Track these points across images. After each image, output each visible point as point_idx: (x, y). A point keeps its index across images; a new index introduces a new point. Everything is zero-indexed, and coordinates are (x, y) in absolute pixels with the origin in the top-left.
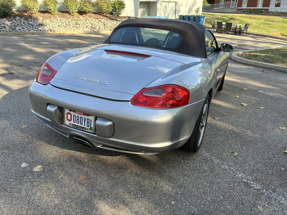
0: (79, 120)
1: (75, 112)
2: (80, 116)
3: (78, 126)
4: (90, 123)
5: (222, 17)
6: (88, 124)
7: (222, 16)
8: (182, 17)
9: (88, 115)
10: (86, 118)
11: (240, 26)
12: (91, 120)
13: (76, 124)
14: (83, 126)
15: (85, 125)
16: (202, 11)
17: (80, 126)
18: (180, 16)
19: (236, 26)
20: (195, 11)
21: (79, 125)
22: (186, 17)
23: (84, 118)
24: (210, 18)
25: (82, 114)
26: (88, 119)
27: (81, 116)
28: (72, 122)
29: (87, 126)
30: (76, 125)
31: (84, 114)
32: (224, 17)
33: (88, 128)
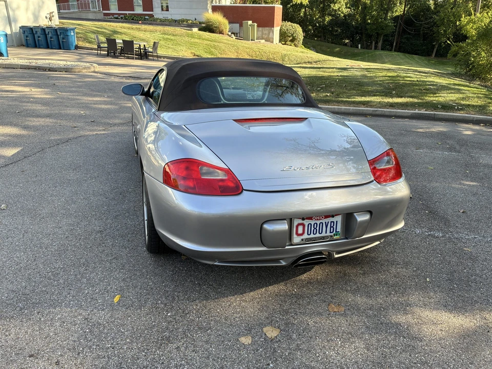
0: (318, 228)
1: (311, 218)
2: (318, 222)
3: (315, 238)
4: (335, 227)
5: (98, 29)
6: (332, 228)
7: (96, 27)
8: (28, 30)
9: (333, 216)
10: (328, 222)
11: (144, 45)
12: (337, 221)
13: (312, 236)
14: (324, 234)
15: (326, 233)
16: (60, 18)
17: (319, 237)
18: (22, 27)
19: (140, 45)
20: (46, 18)
21: (318, 235)
22: (37, 30)
23: (326, 222)
24: (81, 31)
25: (323, 217)
26: (331, 222)
27: (321, 221)
28: (306, 236)
29: (330, 232)
30: (312, 238)
31: (326, 217)
32: (101, 28)
33: (332, 234)
